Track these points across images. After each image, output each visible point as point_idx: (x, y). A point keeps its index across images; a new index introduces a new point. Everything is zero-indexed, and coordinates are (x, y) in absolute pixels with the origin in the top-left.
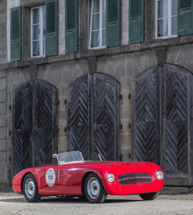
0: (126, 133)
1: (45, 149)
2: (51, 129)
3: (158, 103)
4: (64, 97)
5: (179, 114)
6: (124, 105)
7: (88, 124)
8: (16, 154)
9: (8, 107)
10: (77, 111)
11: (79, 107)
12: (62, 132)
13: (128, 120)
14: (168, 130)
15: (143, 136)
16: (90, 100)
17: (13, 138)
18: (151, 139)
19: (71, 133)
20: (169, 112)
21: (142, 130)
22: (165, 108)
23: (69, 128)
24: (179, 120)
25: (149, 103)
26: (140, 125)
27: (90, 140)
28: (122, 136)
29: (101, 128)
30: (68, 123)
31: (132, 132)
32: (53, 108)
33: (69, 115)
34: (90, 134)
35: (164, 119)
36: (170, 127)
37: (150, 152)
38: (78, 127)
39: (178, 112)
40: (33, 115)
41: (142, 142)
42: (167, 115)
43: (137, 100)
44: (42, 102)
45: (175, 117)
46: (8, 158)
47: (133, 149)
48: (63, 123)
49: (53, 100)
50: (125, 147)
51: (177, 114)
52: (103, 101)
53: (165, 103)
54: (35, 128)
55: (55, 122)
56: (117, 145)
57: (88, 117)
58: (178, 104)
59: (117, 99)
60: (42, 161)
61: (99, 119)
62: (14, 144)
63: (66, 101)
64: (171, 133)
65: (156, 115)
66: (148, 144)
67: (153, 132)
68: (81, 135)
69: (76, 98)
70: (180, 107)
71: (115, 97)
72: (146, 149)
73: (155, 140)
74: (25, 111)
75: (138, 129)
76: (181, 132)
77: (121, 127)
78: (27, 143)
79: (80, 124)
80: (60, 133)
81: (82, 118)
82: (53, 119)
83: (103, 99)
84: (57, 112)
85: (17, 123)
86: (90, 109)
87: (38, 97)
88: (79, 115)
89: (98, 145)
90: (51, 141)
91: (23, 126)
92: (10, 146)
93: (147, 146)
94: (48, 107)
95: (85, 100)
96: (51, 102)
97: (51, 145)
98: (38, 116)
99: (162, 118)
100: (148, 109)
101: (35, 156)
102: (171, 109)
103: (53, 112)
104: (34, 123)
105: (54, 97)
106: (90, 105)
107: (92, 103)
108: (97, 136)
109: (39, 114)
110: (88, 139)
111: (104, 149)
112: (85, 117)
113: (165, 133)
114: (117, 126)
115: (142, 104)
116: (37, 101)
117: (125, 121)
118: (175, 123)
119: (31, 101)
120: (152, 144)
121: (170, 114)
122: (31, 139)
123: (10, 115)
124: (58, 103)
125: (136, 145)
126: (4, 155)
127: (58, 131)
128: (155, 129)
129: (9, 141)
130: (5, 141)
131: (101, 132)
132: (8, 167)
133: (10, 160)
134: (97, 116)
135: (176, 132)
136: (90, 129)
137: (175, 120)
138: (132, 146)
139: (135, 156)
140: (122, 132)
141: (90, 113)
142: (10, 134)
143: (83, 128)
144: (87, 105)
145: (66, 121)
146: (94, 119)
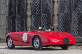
0: (56, 18)
1: (22, 25)
2: (24, 16)
3: (70, 4)
4: (30, 2)
5: (80, 10)
6: (55, 5)
7: (40, 14)
8: (9, 27)
9: (6, 6)
10: (35, 8)
11: (36, 6)
12: (29, 17)
13: (57, 12)
14: (75, 17)
15: (63, 20)
16: (41, 3)
17: (8, 20)
18: (67, 21)
19: (33, 18)
20: (75, 9)
21: (63, 17)
22: (73, 7)
23: (32, 15)
24: (79, 12)
25: (66, 5)
26: (62, 14)
27: (41, 21)
28: (54, 19)
29: (45, 16)
30: (31, 13)
31: (59, 17)
32: (25, 7)
33: (32, 10)
34: (41, 18)
35: (73, 12)
36: (75, 16)
37: (66, 27)
38: (36, 15)
39: (79, 9)
40: (17, 10)
41: (63, 22)
42: (74, 10)
43: (61, 3)
44: (20, 4)
45: (77, 11)
46: (6, 28)
47: (59, 25)
48: (29, 13)
49: (25, 3)
50: (56, 24)
51: (78, 9)
52: (46, 4)
53: (73, 5)
54: (17, 15)
55: (26, 13)
56: (52, 23)
57: (40, 11)
58: (79, 5)
59: (52, 3)
60: (20, 30)
61: (44, 12)
62: (8, 22)
63: (30, 4)
64: (76, 18)
65: (69, 10)
66: (65, 23)
67: (68, 18)
68: (37, 19)
69: (35, 2)
70: (80, 6)
71: (51, 2)
72: (64, 25)
73: (68, 21)
74: (13, 8)
75: (61, 16)
76: (80, 18)
77: (54, 15)
78: (14, 22)
79: (36, 14)
80: (28, 18)
81: (37, 11)
82: (25, 12)
83: (46, 3)
84: (27, 9)
85: (10, 13)
86: (41, 7)
87: (19, 2)
88: (36, 10)
89: (44, 23)
90: (24, 21)
91: (12, 14)
92: (7, 23)
93: (65, 24)
94: (23, 6)
95: (39, 3)
96: (24, 4)
97: (24, 23)
98: (19, 10)
99: (72, 11)
100: (66, 7)
101: (17, 28)
102: (76, 7)
103: (25, 9)
104: (17, 13)
105: (25, 2)
106: (41, 5)
107: (42, 4)
108: (43, 19)
109: (19, 9)
110: (40, 20)
111: (46, 25)
112: (39, 11)
113: (73, 18)
114: (52, 15)
115: (63, 5)
116: (18, 4)
117: (56, 12)
118: (77, 14)
119: (16, 4)
120: (67, 23)
121: (76, 9)
122: (16, 20)
123: (7, 9)
124: (27, 5)
125: (60, 23)
126: (4, 27)
127: (27, 17)
128: (69, 16)
129: (6, 21)
130: (4, 21)
131: (45, 18)
132: (6, 32)
133: (7, 29)
134: (44, 10)
135: (78, 18)
136: (41, 16)
137: (77, 12)
138: (59, 24)
139: (59, 28)
140: (54, 18)
141: (41, 9)
142: (7, 18)
143: (37, 15)
144: (39, 5)
145: (30, 12)
146: (42, 12)
